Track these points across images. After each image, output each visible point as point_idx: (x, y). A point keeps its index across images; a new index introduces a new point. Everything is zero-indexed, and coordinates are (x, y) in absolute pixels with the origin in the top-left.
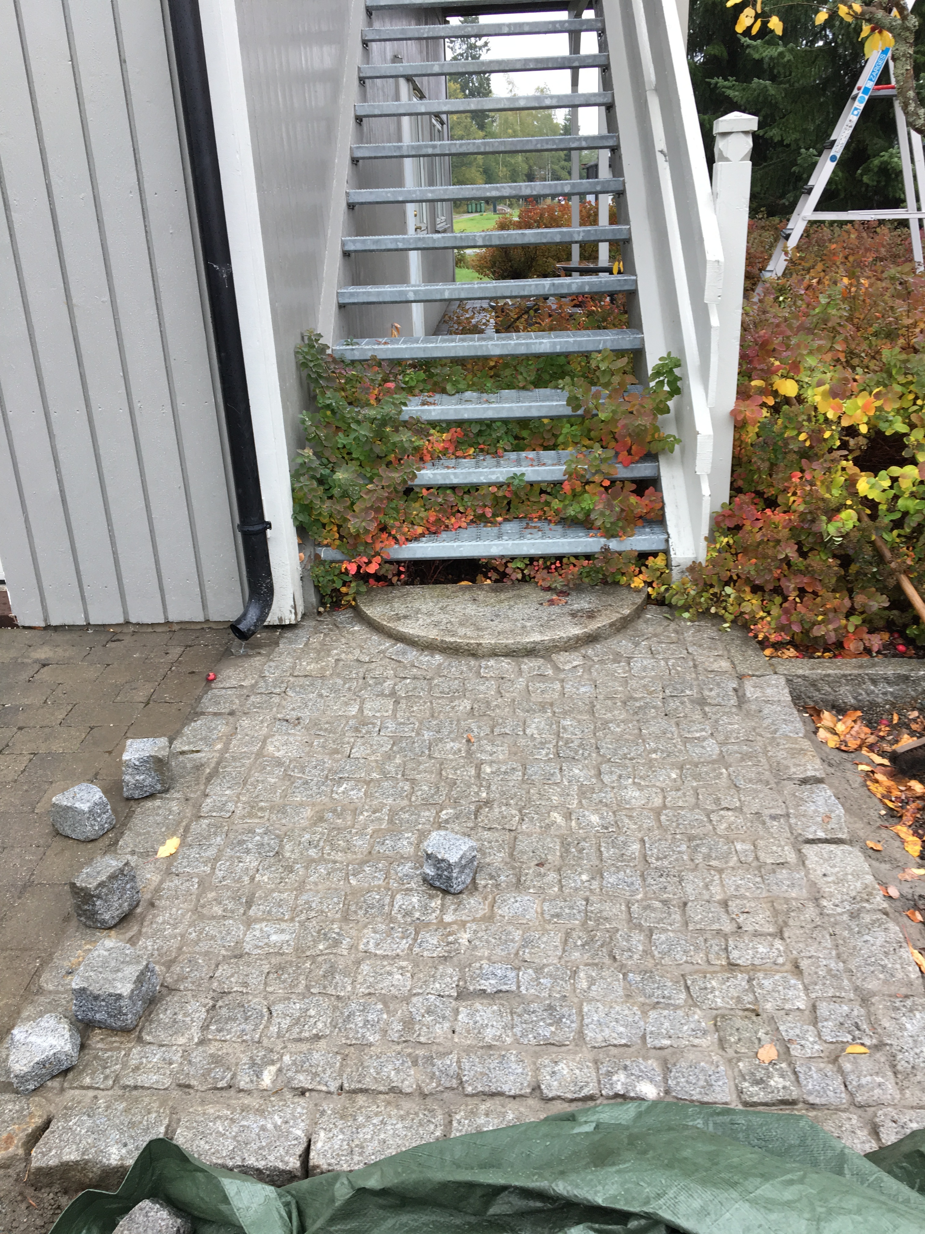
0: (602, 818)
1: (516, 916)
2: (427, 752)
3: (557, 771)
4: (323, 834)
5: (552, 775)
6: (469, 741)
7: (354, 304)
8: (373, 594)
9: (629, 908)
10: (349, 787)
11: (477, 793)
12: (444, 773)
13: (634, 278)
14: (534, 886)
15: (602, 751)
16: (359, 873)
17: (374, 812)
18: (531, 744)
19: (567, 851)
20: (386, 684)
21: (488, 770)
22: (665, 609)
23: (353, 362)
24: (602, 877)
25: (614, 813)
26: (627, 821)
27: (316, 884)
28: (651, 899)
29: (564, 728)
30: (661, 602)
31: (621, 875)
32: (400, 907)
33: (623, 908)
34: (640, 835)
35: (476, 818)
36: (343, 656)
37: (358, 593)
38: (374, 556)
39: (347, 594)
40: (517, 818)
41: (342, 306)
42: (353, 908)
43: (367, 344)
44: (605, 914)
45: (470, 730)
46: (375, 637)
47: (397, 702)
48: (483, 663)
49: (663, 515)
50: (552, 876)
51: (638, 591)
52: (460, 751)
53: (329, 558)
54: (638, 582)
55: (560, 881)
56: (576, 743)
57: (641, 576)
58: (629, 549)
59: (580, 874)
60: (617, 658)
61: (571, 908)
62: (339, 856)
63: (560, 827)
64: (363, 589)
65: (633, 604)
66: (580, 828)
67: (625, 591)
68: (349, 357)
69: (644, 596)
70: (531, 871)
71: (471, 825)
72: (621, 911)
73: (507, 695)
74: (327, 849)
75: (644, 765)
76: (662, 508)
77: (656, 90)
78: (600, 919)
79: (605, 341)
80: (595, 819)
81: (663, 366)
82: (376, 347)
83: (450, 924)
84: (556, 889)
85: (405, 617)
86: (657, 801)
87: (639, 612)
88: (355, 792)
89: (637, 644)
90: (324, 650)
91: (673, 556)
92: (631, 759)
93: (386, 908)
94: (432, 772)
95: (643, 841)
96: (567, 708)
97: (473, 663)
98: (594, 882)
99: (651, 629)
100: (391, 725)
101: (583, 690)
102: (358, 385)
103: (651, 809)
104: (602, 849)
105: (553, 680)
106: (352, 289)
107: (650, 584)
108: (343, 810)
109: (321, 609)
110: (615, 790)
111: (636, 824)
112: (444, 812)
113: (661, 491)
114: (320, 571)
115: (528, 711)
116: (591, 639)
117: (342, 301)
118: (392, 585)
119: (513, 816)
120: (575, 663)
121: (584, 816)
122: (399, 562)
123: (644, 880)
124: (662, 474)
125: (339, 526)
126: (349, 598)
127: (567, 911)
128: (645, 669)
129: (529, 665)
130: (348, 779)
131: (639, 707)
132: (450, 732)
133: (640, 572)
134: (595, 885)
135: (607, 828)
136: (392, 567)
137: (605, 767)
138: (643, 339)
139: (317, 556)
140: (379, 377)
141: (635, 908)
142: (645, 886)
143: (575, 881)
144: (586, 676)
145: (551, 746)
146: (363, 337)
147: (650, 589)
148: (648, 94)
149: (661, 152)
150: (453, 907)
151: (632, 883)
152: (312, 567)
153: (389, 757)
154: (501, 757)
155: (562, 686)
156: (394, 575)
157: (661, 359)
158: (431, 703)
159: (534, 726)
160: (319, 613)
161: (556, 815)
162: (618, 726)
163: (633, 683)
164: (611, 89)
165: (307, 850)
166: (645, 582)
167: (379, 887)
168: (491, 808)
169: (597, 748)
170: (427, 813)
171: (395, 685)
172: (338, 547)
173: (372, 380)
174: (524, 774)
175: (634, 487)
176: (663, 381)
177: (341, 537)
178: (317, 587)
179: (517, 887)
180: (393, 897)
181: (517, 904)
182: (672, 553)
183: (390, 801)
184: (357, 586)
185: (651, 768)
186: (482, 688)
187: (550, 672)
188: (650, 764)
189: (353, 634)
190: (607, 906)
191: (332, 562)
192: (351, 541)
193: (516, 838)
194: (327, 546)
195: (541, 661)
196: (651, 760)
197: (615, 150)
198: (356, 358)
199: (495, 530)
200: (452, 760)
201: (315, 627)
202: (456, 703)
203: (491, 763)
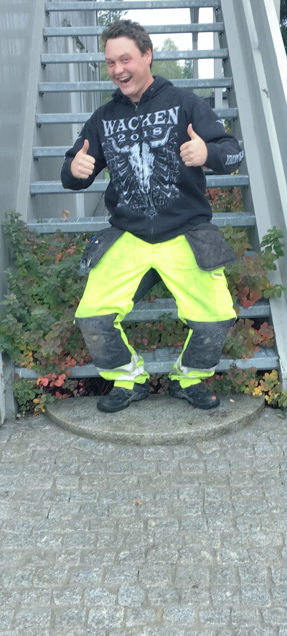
0: (239, 554)
1: (179, 621)
2: (106, 513)
3: (205, 523)
4: (32, 571)
5: (201, 526)
6: (137, 504)
7: (42, 194)
8: (59, 403)
9: (262, 614)
10: (49, 538)
11: (146, 540)
12: (120, 526)
13: (247, 177)
14: (192, 601)
15: (237, 509)
16: (61, 596)
17: (70, 554)
18: (184, 506)
19: (215, 577)
20: (72, 467)
21: (153, 524)
22: (278, 410)
23: (42, 234)
24: (241, 593)
25: (248, 550)
26: (257, 555)
27: (29, 604)
28: (277, 607)
29: (207, 494)
30: (275, 406)
31: (255, 591)
32: (94, 617)
33: (257, 613)
34: (267, 565)
35: (146, 557)
36: (38, 448)
37: (47, 402)
38: (60, 374)
39: (38, 404)
40: (177, 556)
41: (33, 195)
42: (58, 620)
43: (52, 222)
44: (244, 617)
45: (137, 497)
46: (62, 434)
47: (81, 479)
48: (145, 451)
49: (275, 343)
50: (205, 594)
51: (257, 397)
52: (131, 511)
53: (26, 377)
54: (258, 391)
55: (210, 597)
56: (217, 504)
57: (259, 387)
58: (250, 366)
59: (225, 592)
60: (245, 445)
61: (220, 614)
62: (45, 585)
63: (209, 561)
64: (52, 399)
65: (255, 407)
66: (223, 562)
67: (249, 398)
68: (39, 231)
69: (263, 401)
70: (189, 591)
71: (143, 561)
72: (256, 615)
73: (164, 472)
74: (36, 581)
75: (268, 518)
76: (274, 338)
77: (259, 48)
78: (242, 621)
79: (227, 220)
80: (234, 555)
81: (270, 236)
82: (59, 224)
83: (131, 628)
84: (208, 602)
85: (85, 418)
86: (279, 542)
87: (259, 413)
88: (54, 541)
89: (259, 435)
90: (23, 445)
91: (282, 372)
92: (259, 514)
93: (83, 619)
94: (111, 527)
95: (269, 569)
96: (209, 480)
97: (137, 450)
98: (235, 597)
99: (269, 425)
100: (79, 495)
101: (220, 467)
102: (46, 250)
103: (275, 547)
104: (240, 575)
105: (197, 461)
106: (40, 183)
107: (267, 393)
108: (45, 554)
109: (19, 415)
110: (248, 535)
111: (264, 557)
112: (122, 553)
113: (272, 325)
114: (18, 385)
115: (181, 483)
116: (225, 432)
117: (33, 191)
118: (73, 396)
119: (173, 555)
120: (214, 449)
121: (226, 553)
122: (79, 379)
123: (271, 595)
124: (272, 313)
125: (34, 352)
126: (41, 406)
127: (217, 616)
128: (265, 452)
129: (179, 450)
130: (47, 533)
131: (262, 479)
132: (123, 499)
133: (259, 384)
134: (236, 598)
135: (243, 561)
136: (73, 382)
137: (239, 520)
138: (255, 219)
139: (16, 375)
140: (62, 245)
141: (266, 613)
142: (272, 599)
143: (221, 596)
144: (222, 458)
145: (199, 506)
146: (50, 217)
147: (266, 397)
148: (253, 51)
149: (264, 91)
150: (133, 616)
151: (263, 597)
152: (13, 383)
153: (77, 517)
154: (162, 515)
155: (205, 465)
156: (75, 389)
157: (269, 231)
158: (107, 478)
159: (185, 493)
160: (17, 418)
161: (205, 552)
162: (248, 491)
163: (257, 462)
164: (226, 46)
165: (21, 582)
166: (263, 392)
167: (77, 605)
168: (157, 549)
169: (233, 507)
170: (109, 555)
171: (79, 467)
172: (33, 368)
173: (57, 247)
174: (180, 526)
175: (252, 322)
176: (271, 247)
177: (35, 360)
178: (16, 399)
179: (179, 602)
180: (88, 612)
181: (180, 613)
182: (282, 369)
183: (81, 547)
184: (47, 397)
185: (273, 519)
186: (146, 468)
187: (195, 456)
188: (272, 517)
189: (45, 432)
190: (246, 612)
191: (28, 379)
192: (44, 363)
193: (176, 570)
194: (24, 367)
195: (188, 448)
196: (273, 514)
197: (230, 89)
198: (44, 232)
199: (151, 355)
200: (126, 518)
201: (15, 428)
202: (126, 478)
203: (155, 519)
